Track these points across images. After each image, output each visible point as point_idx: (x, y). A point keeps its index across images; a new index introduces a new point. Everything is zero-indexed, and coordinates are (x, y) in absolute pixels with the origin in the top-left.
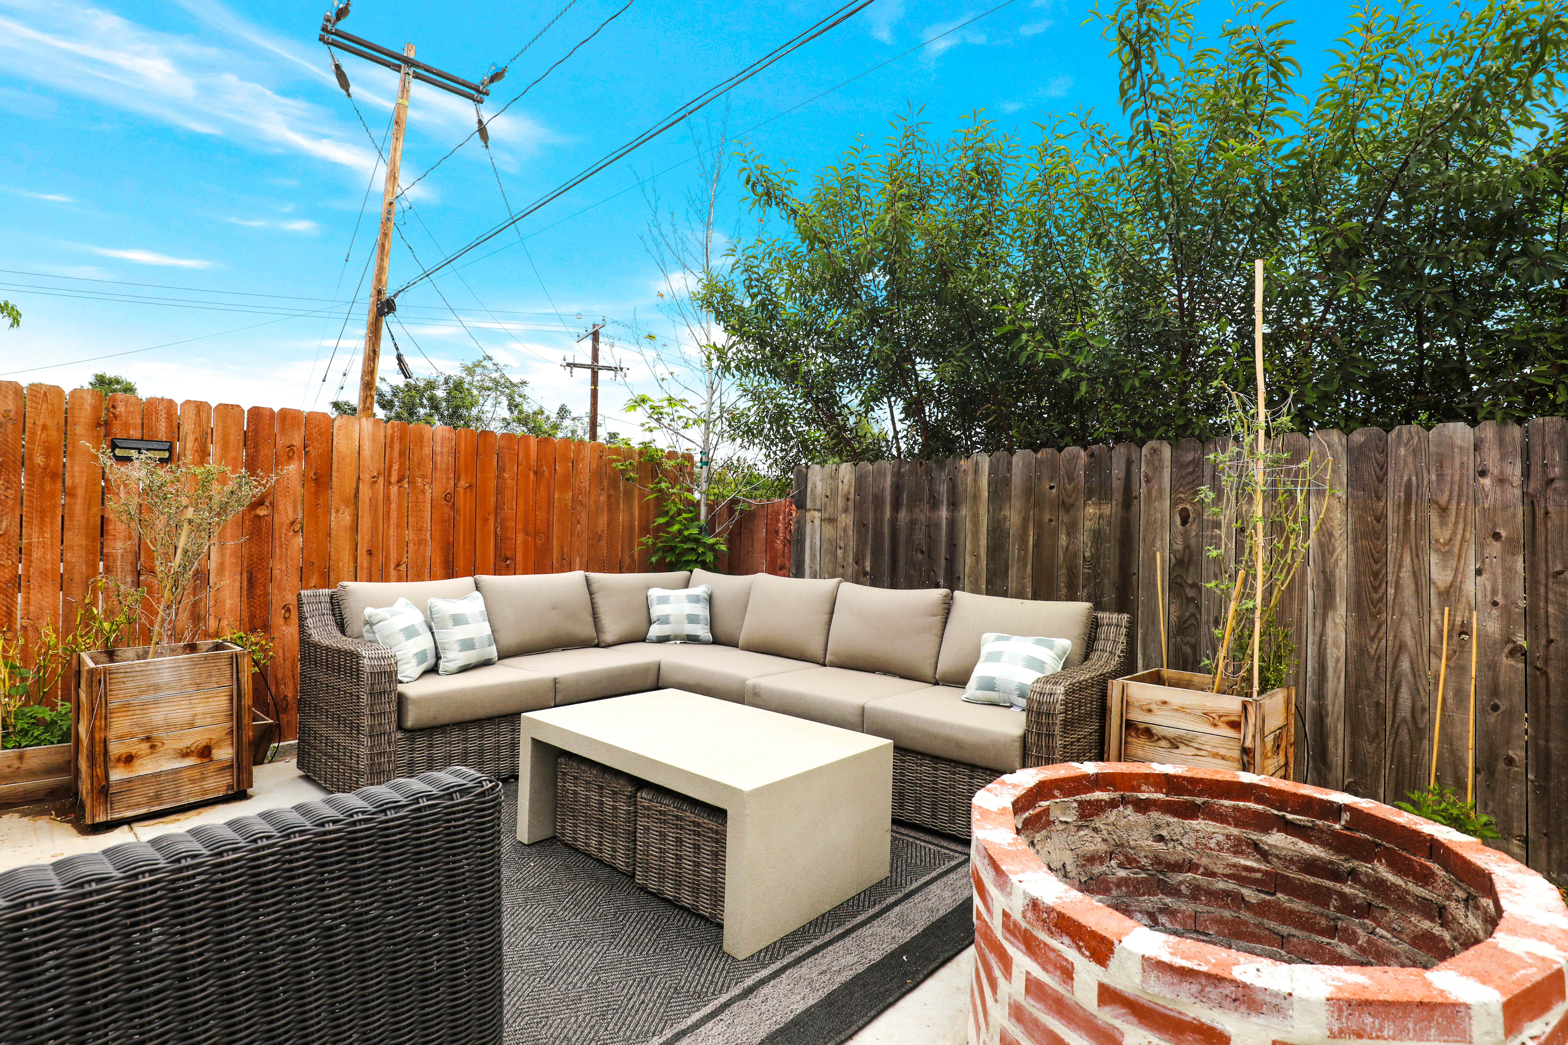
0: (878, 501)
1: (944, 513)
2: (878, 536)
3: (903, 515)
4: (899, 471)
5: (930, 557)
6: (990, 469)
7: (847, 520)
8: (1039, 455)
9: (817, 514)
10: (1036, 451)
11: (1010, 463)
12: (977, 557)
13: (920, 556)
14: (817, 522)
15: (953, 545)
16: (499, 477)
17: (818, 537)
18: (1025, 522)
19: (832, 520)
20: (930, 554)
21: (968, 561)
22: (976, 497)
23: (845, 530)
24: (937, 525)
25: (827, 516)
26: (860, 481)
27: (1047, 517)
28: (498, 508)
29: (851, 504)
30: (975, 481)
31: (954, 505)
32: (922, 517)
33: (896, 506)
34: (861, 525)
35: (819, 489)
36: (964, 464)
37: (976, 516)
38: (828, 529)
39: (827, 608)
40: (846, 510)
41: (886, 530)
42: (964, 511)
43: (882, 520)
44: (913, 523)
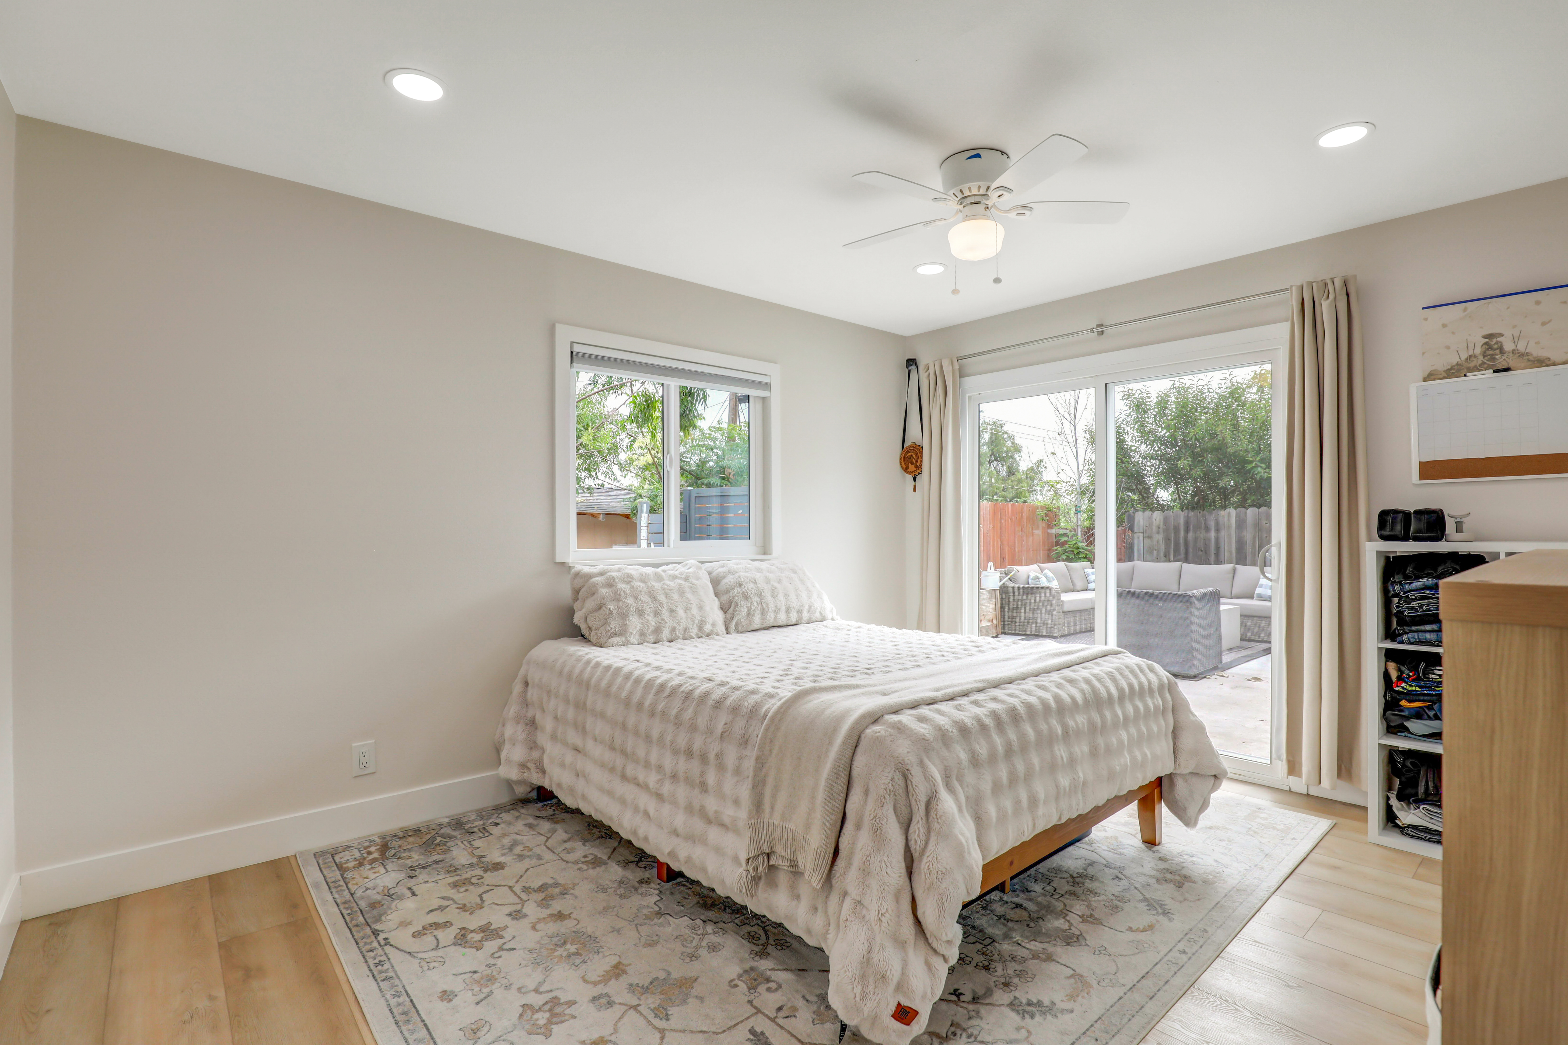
0: (1176, 529)
1: (1213, 534)
2: (1177, 544)
3: (1191, 535)
4: (1188, 516)
5: (1206, 553)
6: (1236, 515)
7: (1159, 537)
8: (1260, 510)
9: (1141, 535)
10: (1259, 508)
11: (1246, 513)
12: (1230, 552)
13: (1201, 553)
14: (1141, 538)
15: (1218, 548)
16: (1001, 523)
17: (1142, 545)
18: (1254, 538)
19: (1150, 537)
20: (1206, 552)
21: (1226, 554)
22: (1229, 527)
23: (1158, 542)
24: (1210, 540)
25: (1147, 535)
26: (1166, 520)
27: (1265, 535)
28: (1001, 536)
29: (1161, 530)
30: (1229, 520)
31: (1218, 530)
32: (1201, 536)
33: (1187, 530)
34: (1167, 540)
35: (1142, 522)
36: (1222, 513)
37: (1229, 535)
38: (1148, 541)
39: (1178, 574)
40: (1158, 533)
41: (1182, 541)
42: (1223, 533)
43: (1179, 537)
44: (1196, 539)
